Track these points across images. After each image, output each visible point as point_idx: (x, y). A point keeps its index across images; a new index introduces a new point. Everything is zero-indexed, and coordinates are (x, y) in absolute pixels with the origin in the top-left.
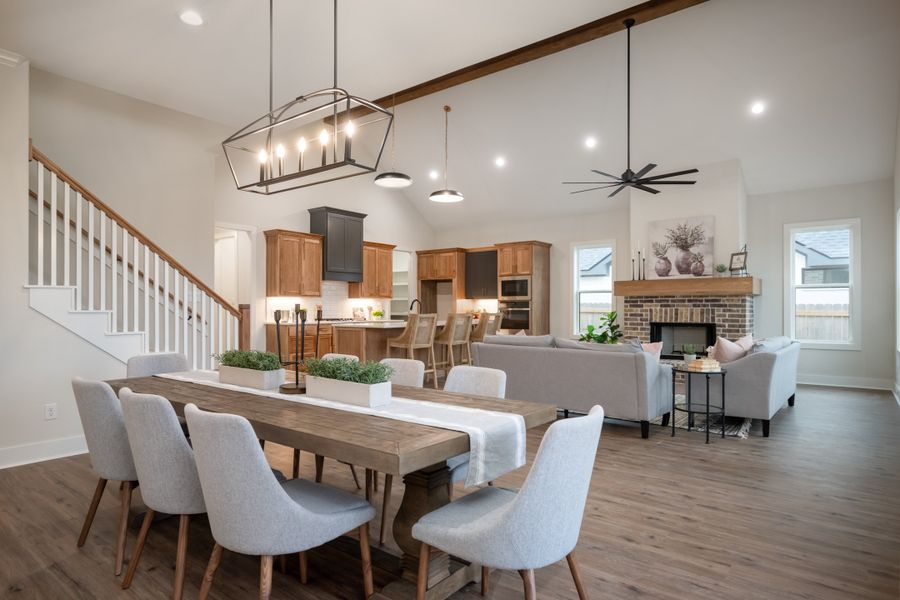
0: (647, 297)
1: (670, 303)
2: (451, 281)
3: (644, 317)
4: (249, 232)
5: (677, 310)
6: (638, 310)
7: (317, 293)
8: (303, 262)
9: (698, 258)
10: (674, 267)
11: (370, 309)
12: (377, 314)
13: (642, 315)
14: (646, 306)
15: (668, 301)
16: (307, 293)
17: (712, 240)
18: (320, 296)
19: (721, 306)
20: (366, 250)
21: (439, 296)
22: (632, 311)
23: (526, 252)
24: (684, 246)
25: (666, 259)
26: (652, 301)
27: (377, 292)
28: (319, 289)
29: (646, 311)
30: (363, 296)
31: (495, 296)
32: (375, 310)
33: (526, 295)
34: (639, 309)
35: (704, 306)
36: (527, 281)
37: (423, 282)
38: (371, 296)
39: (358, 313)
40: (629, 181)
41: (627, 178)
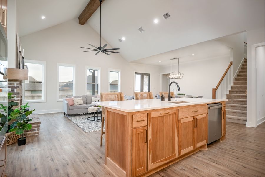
40: (100, 50)
41: (100, 48)
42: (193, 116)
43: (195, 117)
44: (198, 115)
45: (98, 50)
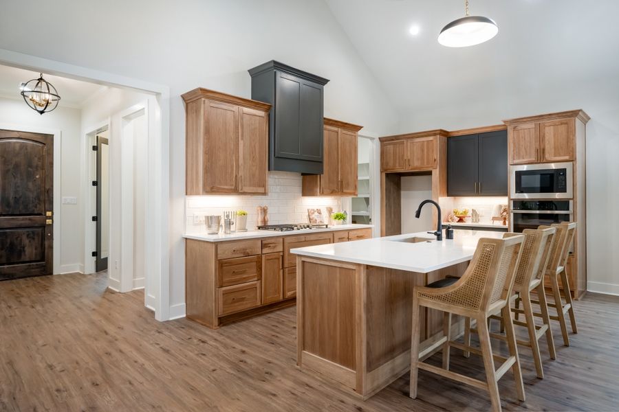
2: (429, 173)
4: (158, 94)
7: (261, 190)
8: (241, 142)
11: (330, 210)
12: (337, 217)
16: (246, 189)
18: (265, 194)
20: (328, 131)
21: (403, 193)
23: (562, 129)
27: (339, 188)
28: (263, 184)
30: (322, 194)
31: (503, 192)
32: (335, 212)
33: (564, 190)
36: (564, 171)
37: (387, 175)
38: (332, 193)
39: (315, 216)
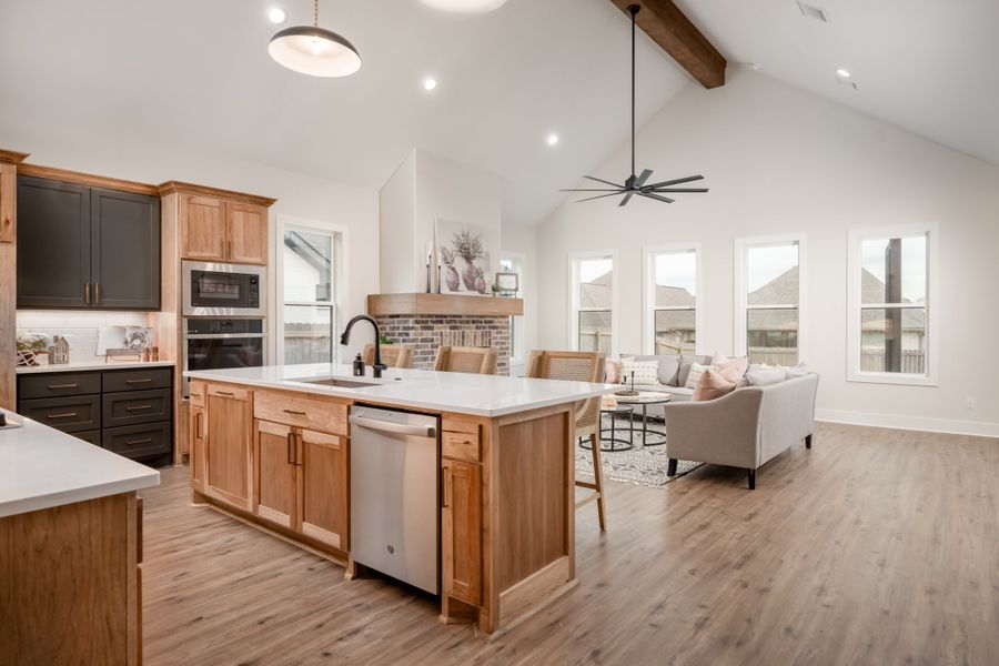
0: (437, 316)
1: (458, 325)
3: (435, 343)
5: (463, 333)
6: (428, 334)
9: (480, 274)
10: (461, 281)
13: (432, 340)
14: (438, 328)
15: (455, 322)
17: (488, 255)
19: (494, 328)
22: (422, 334)
23: (254, 218)
24: (468, 258)
25: (453, 269)
26: (441, 322)
29: (437, 334)
33: (254, 306)
34: (430, 332)
35: (484, 328)
36: (258, 276)
40: (633, 189)
41: (631, 185)
42: (292, 427)
43: (299, 431)
44: (308, 429)
45: (623, 192)
